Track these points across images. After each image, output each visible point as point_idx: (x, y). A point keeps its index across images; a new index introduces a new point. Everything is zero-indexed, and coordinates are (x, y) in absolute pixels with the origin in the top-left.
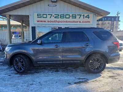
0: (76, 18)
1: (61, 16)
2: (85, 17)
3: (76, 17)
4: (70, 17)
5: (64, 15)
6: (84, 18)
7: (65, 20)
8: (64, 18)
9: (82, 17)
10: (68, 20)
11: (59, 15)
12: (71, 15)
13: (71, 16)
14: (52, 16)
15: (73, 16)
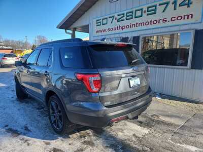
0: (155, 13)
1: (127, 16)
2: (180, 5)
3: (155, 10)
4: (143, 14)
5: (132, 12)
6: (175, 9)
7: (134, 21)
8: (132, 18)
9: (171, 6)
10: (139, 20)
11: (123, 14)
12: (145, 9)
13: (145, 12)
14: (114, 19)
15: (150, 9)
